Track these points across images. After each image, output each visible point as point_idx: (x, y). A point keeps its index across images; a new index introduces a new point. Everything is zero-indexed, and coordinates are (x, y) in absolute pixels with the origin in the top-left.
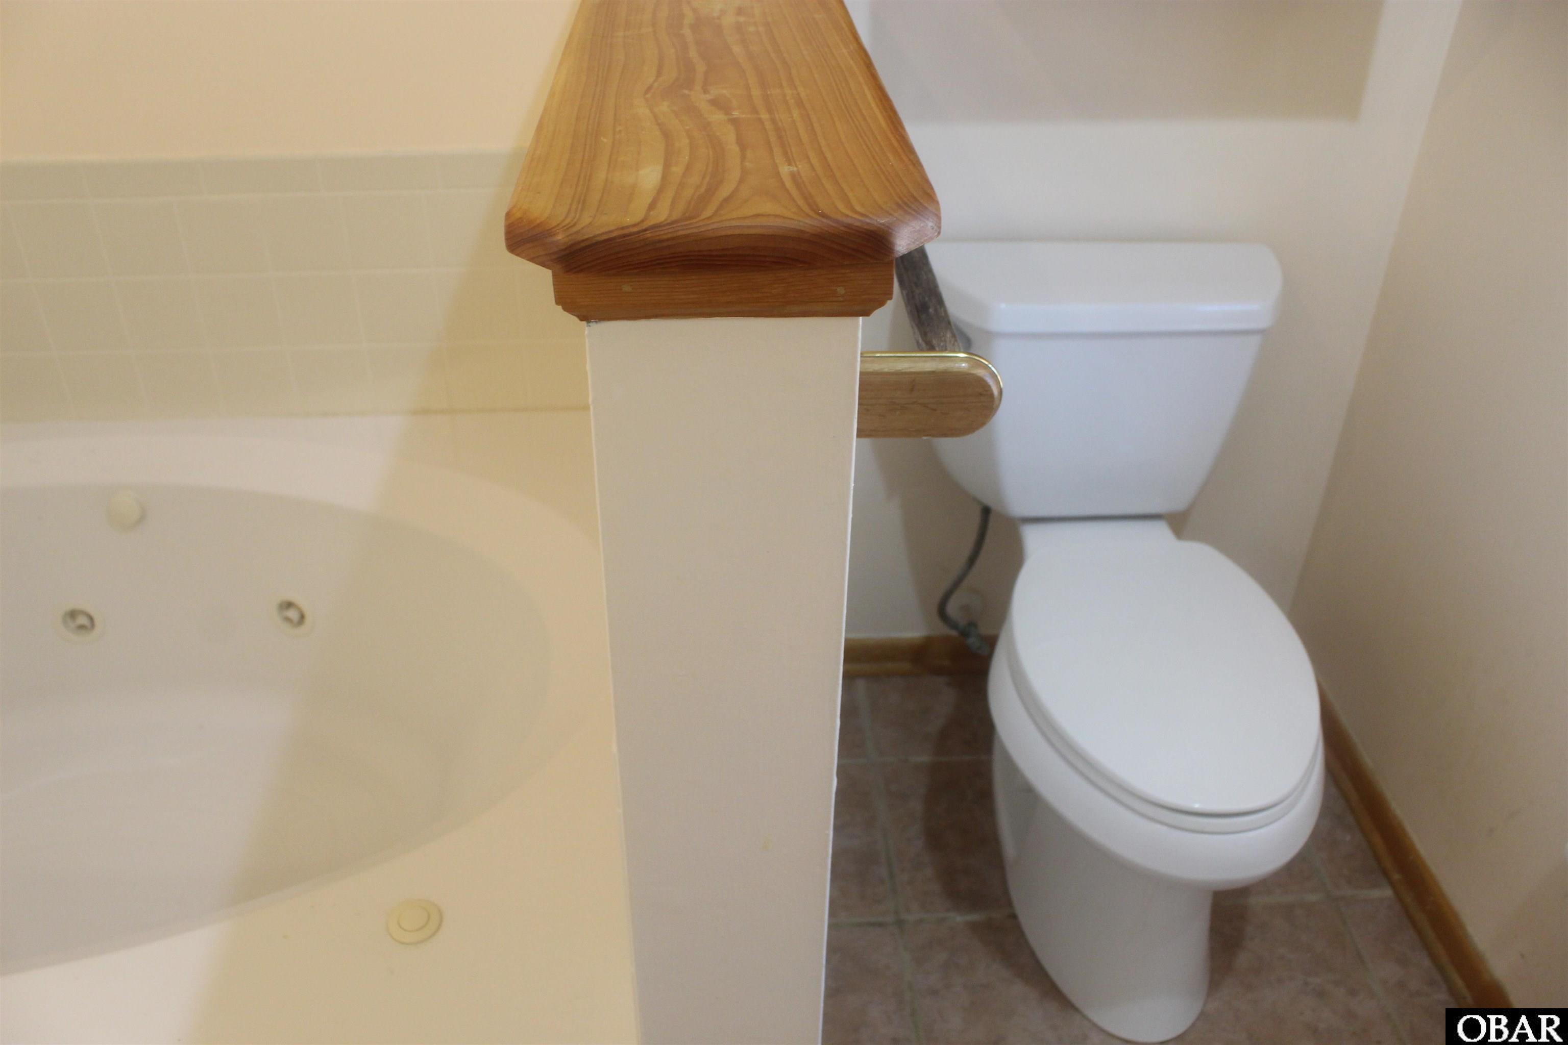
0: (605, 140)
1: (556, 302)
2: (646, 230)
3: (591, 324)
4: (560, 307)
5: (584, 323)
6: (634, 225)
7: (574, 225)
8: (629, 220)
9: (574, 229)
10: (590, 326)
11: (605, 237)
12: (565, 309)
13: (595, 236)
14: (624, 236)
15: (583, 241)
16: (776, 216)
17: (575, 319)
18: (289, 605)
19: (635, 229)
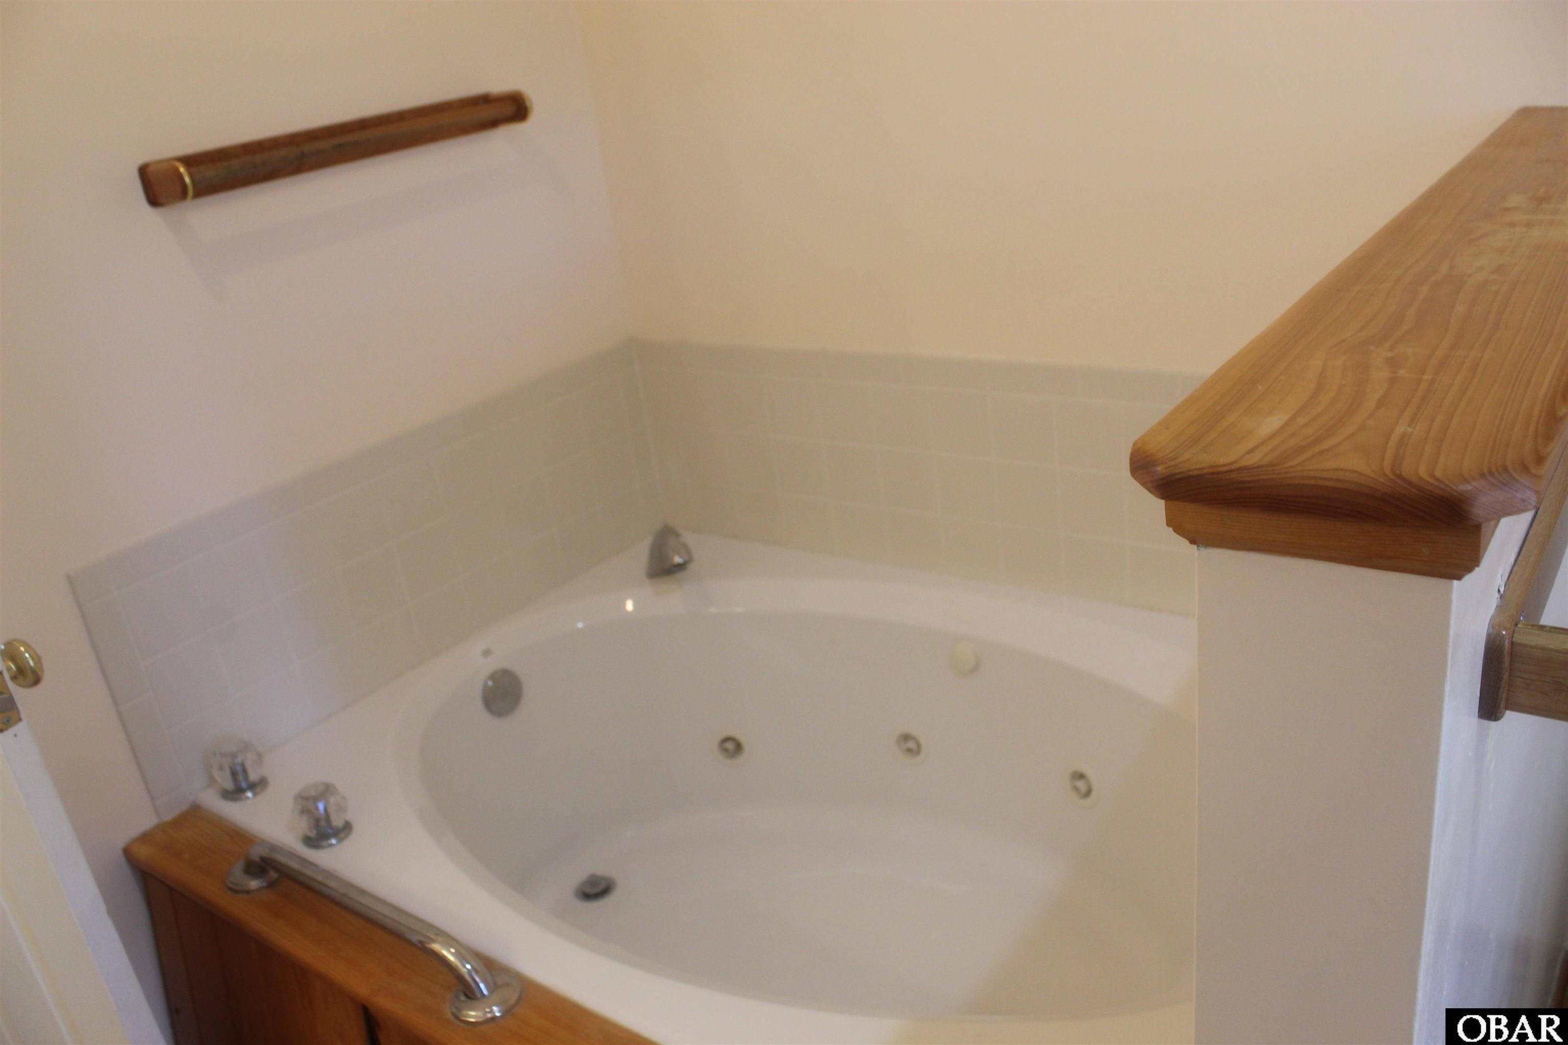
0: (1260, 387)
1: (1167, 523)
2: (1231, 471)
3: (1200, 548)
4: (1171, 529)
5: (1195, 547)
6: (1224, 466)
7: (1175, 459)
8: (1222, 460)
9: (1173, 463)
10: (1199, 550)
11: (1196, 473)
12: (1175, 531)
13: (1189, 471)
14: (1213, 473)
15: (1178, 473)
16: (1354, 472)
17: (1187, 542)
18: (1080, 776)
19: (1224, 469)
